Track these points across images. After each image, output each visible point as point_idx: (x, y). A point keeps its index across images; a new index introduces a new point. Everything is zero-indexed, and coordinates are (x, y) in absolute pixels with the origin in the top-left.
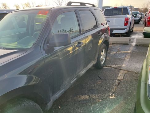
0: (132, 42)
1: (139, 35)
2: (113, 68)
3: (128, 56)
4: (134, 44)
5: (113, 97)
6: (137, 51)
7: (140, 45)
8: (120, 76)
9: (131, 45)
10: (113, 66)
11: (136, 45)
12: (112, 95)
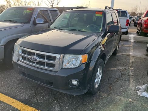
0: (131, 40)
1: (133, 35)
2: (124, 55)
3: (132, 49)
4: (132, 41)
5: (132, 69)
6: (137, 45)
7: (138, 42)
8: (132, 59)
9: (130, 42)
10: (124, 54)
11: (135, 42)
12: (131, 68)
